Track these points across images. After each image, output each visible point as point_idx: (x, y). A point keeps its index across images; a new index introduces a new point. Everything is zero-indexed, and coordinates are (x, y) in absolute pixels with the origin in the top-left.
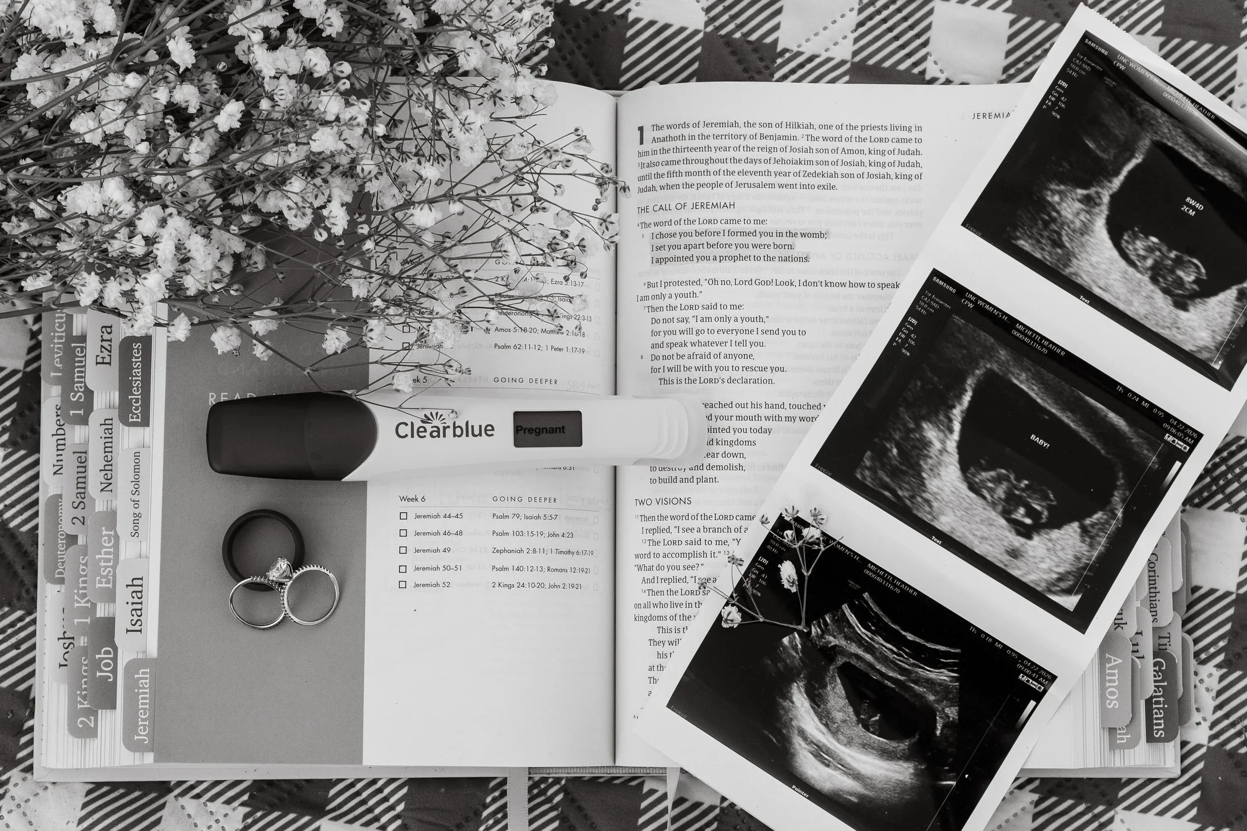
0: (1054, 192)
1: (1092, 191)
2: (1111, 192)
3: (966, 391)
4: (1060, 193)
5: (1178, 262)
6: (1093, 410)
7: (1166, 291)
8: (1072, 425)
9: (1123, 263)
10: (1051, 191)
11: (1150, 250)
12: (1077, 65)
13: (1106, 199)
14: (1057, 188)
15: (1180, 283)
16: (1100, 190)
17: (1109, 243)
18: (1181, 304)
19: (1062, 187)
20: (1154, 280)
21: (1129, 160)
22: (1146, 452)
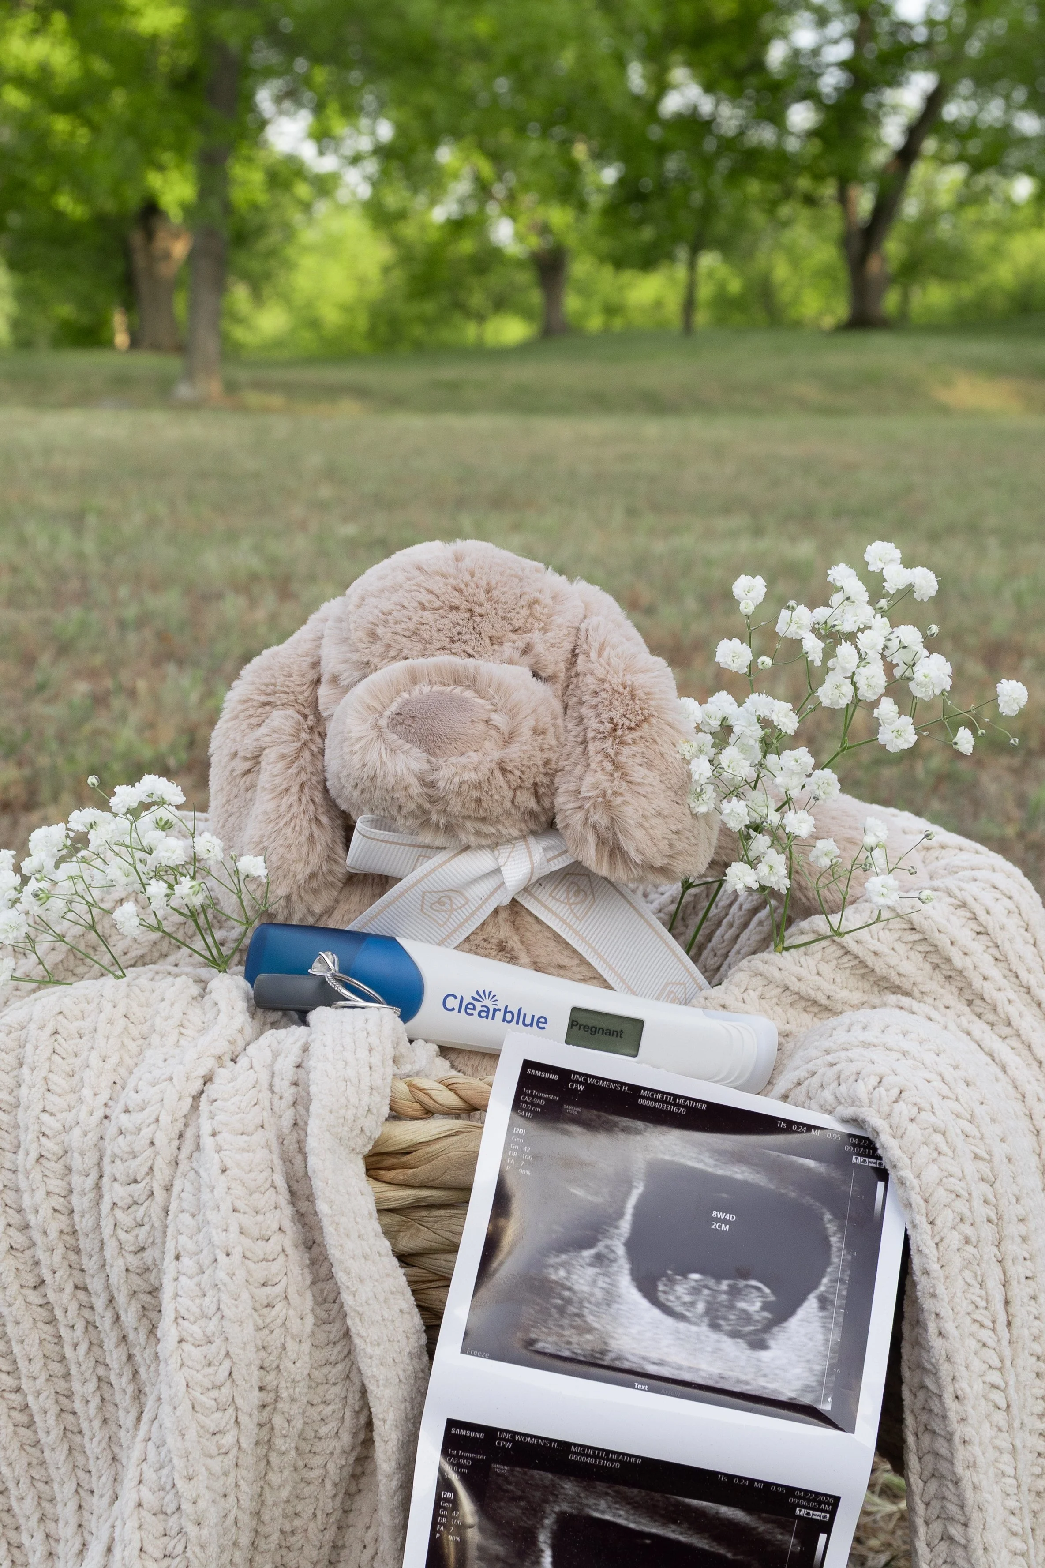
0: (556, 1267)
1: (600, 1247)
2: (623, 1240)
3: (542, 1551)
4: (563, 1265)
5: (734, 1292)
6: (701, 1513)
7: (734, 1334)
8: (682, 1538)
9: (669, 1321)
10: (553, 1266)
11: (695, 1291)
12: (527, 1103)
13: (621, 1250)
14: (558, 1260)
15: (746, 1317)
16: (609, 1242)
17: (644, 1303)
18: (758, 1344)
19: (564, 1257)
20: (714, 1326)
21: (628, 1193)
22: (779, 1537)
